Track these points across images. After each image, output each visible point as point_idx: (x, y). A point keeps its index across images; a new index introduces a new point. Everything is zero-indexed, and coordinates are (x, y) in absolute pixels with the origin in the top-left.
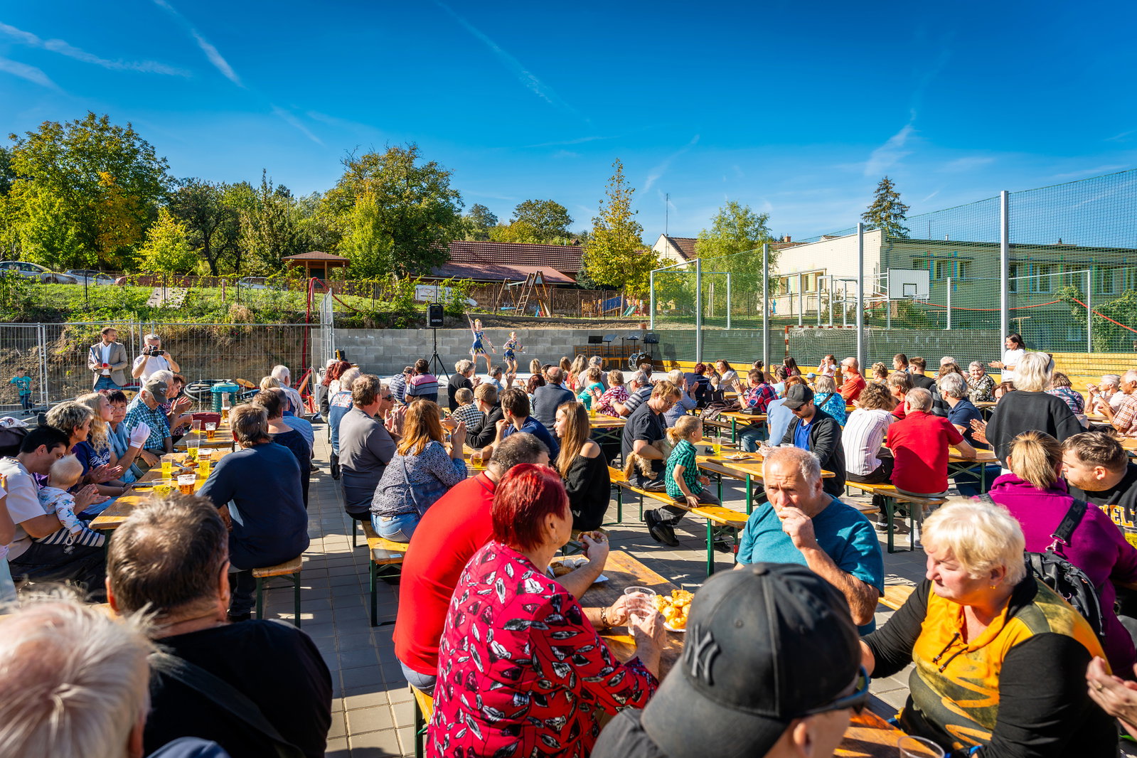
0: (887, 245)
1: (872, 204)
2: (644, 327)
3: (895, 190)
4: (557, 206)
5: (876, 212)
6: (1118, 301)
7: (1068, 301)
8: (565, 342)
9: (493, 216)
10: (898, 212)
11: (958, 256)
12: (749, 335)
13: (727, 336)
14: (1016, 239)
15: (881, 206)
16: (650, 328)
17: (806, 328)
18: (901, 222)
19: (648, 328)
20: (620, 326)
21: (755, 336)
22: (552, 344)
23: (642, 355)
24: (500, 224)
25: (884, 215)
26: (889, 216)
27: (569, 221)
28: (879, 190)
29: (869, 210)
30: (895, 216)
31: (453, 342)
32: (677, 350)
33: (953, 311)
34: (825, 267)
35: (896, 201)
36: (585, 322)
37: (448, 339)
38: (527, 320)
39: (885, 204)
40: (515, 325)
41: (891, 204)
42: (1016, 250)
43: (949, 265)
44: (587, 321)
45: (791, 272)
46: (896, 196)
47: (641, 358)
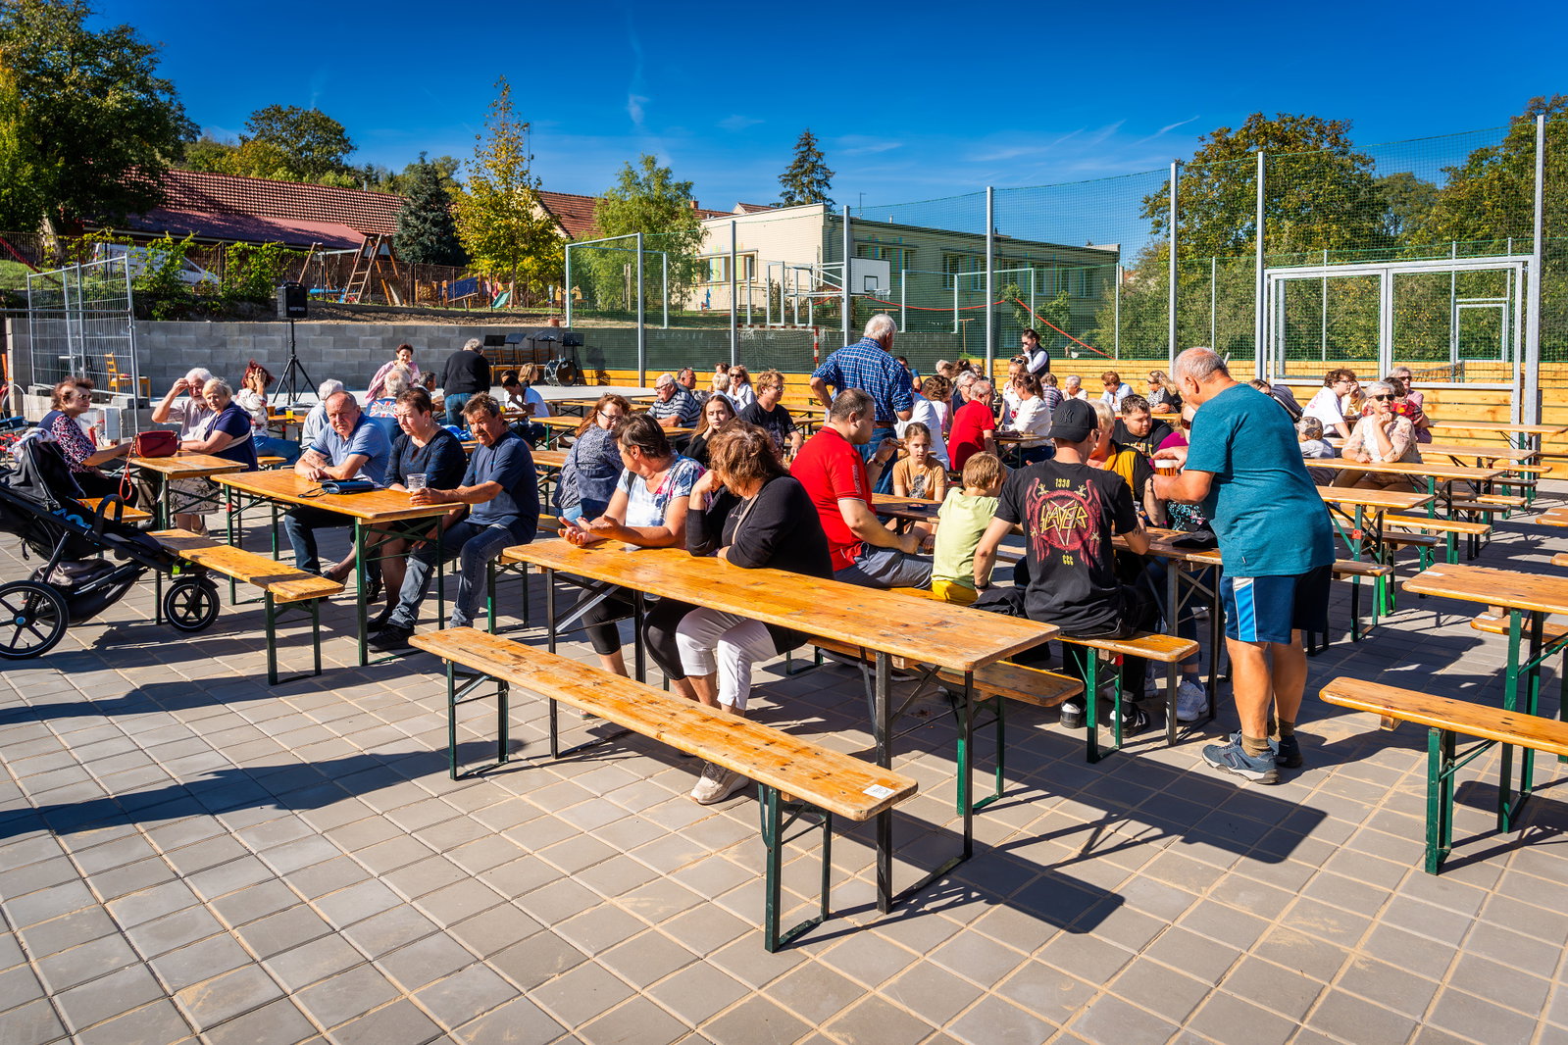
0: (830, 224)
1: (792, 164)
2: (556, 323)
3: (818, 148)
4: (328, 120)
5: (796, 176)
6: (1054, 303)
7: (1011, 301)
8: (447, 344)
9: (192, 124)
10: (820, 177)
11: (903, 242)
12: (691, 335)
13: (664, 337)
14: (1002, 233)
15: (802, 167)
16: (566, 324)
17: (757, 328)
18: (825, 191)
19: (562, 324)
20: (516, 322)
21: (697, 338)
22: (429, 347)
23: (565, 363)
24: (206, 139)
25: (806, 180)
26: (812, 183)
27: (348, 147)
28: (799, 146)
29: (788, 172)
30: (819, 182)
31: (273, 342)
32: (606, 355)
33: (908, 310)
34: (755, 248)
35: (820, 163)
36: (463, 315)
37: (264, 337)
38: (377, 310)
39: (807, 165)
40: (357, 316)
41: (813, 166)
42: (1002, 244)
43: (894, 252)
44: (467, 314)
45: (714, 252)
46: (820, 155)
47: (564, 366)
